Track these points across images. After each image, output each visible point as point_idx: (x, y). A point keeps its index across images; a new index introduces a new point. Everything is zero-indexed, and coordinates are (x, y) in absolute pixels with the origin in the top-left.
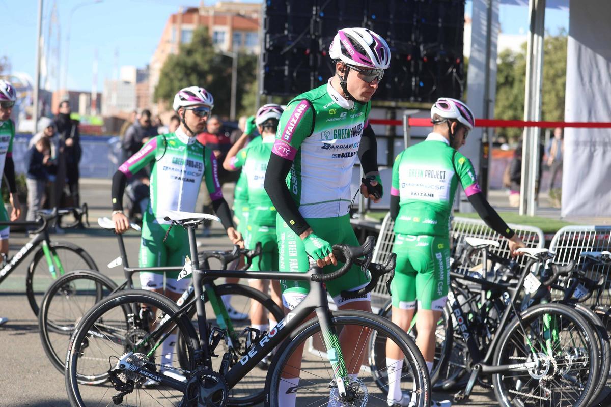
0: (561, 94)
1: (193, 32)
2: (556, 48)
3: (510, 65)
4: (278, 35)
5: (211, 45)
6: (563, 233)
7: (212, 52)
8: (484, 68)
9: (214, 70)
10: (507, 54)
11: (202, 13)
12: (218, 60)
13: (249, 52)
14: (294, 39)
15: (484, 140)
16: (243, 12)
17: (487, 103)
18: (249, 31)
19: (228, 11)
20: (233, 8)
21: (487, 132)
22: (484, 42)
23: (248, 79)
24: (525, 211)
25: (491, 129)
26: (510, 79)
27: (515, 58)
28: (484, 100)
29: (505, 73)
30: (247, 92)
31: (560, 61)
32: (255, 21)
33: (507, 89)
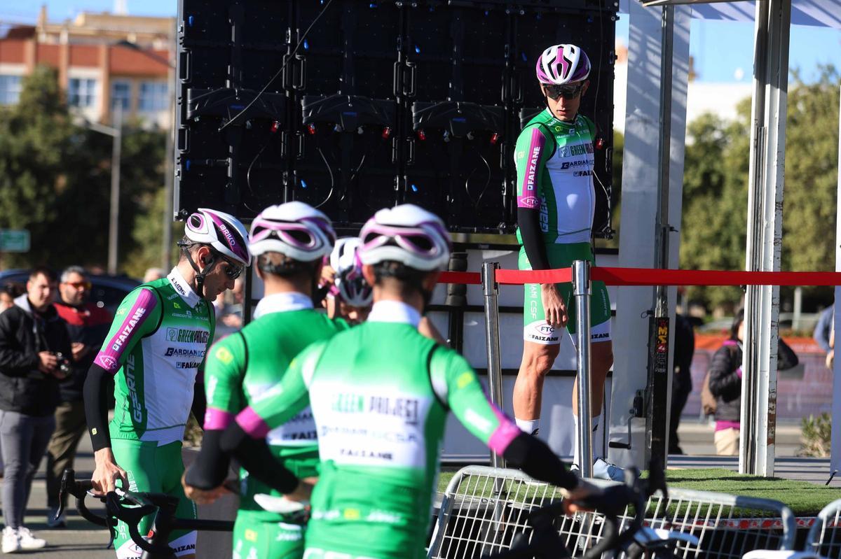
0: (826, 210)
1: (24, 79)
2: (813, 110)
3: (714, 149)
4: (211, 91)
5: (64, 111)
6: (834, 514)
7: (67, 125)
8: (655, 158)
9: (70, 163)
10: (708, 126)
11: (43, 38)
12: (78, 141)
13: (147, 126)
14: (245, 98)
15: (659, 314)
16: (132, 39)
17: (664, 233)
18: (147, 78)
19: (101, 34)
20: (112, 27)
21: (664, 296)
22: (656, 103)
23: (148, 183)
24: (751, 466)
25: (672, 291)
26: (715, 179)
27: (725, 133)
28: (657, 225)
29: (703, 167)
30: (145, 213)
31: (823, 138)
32: (161, 58)
33: (709, 200)
